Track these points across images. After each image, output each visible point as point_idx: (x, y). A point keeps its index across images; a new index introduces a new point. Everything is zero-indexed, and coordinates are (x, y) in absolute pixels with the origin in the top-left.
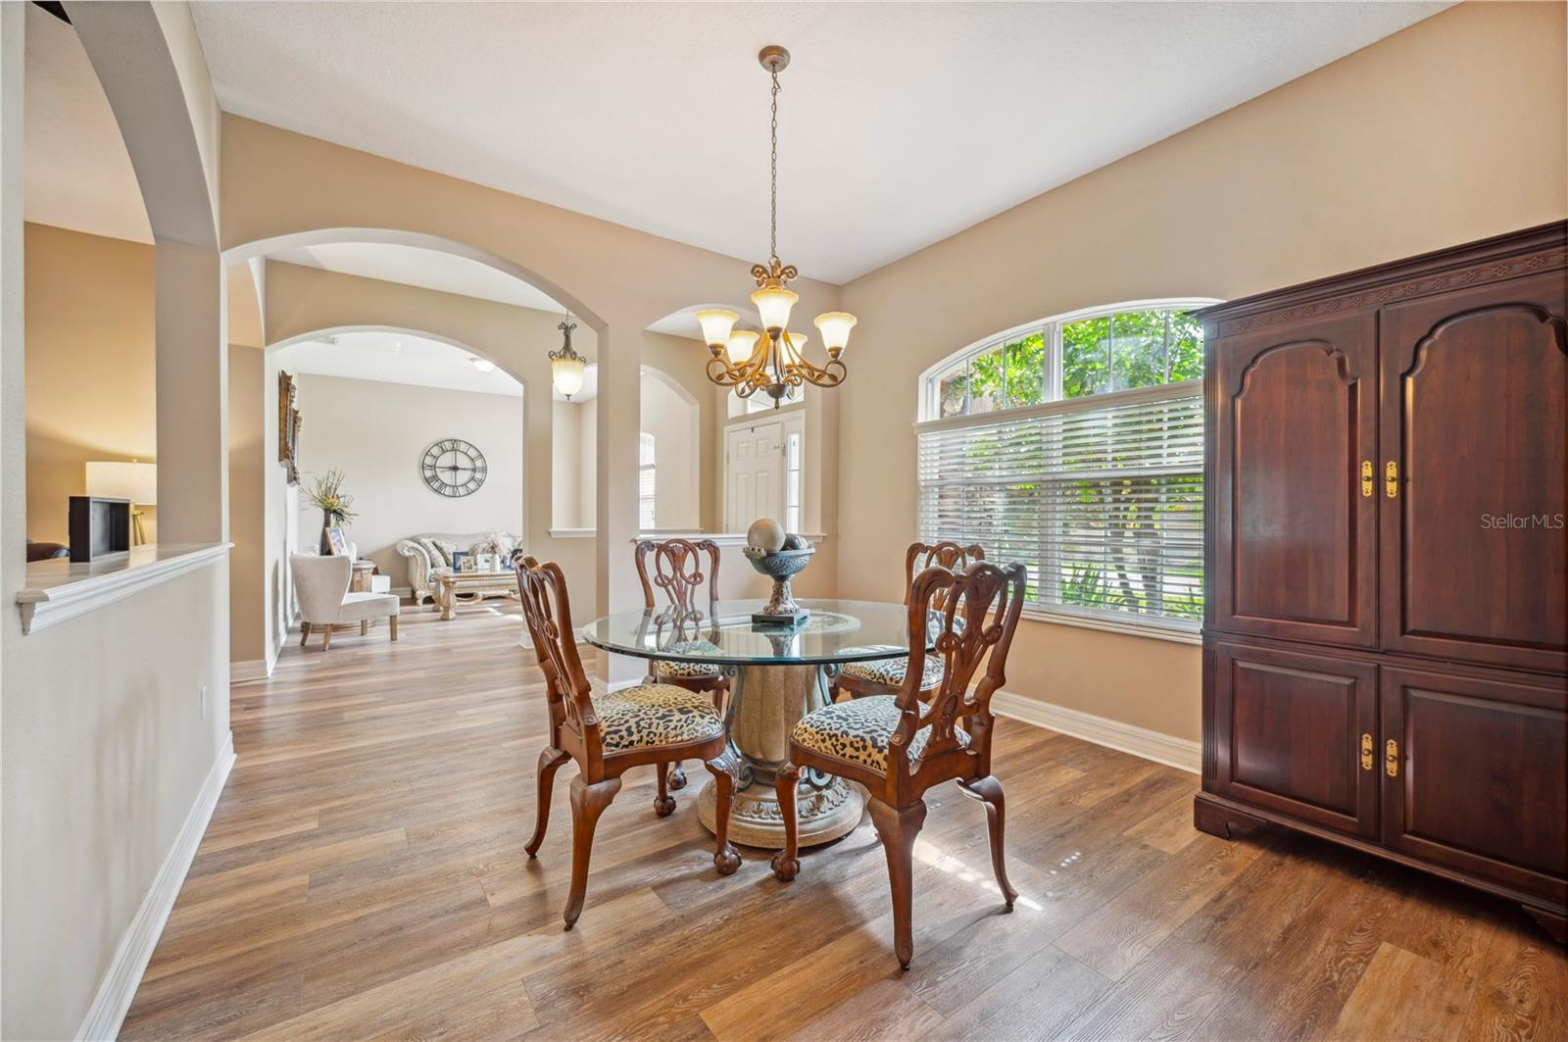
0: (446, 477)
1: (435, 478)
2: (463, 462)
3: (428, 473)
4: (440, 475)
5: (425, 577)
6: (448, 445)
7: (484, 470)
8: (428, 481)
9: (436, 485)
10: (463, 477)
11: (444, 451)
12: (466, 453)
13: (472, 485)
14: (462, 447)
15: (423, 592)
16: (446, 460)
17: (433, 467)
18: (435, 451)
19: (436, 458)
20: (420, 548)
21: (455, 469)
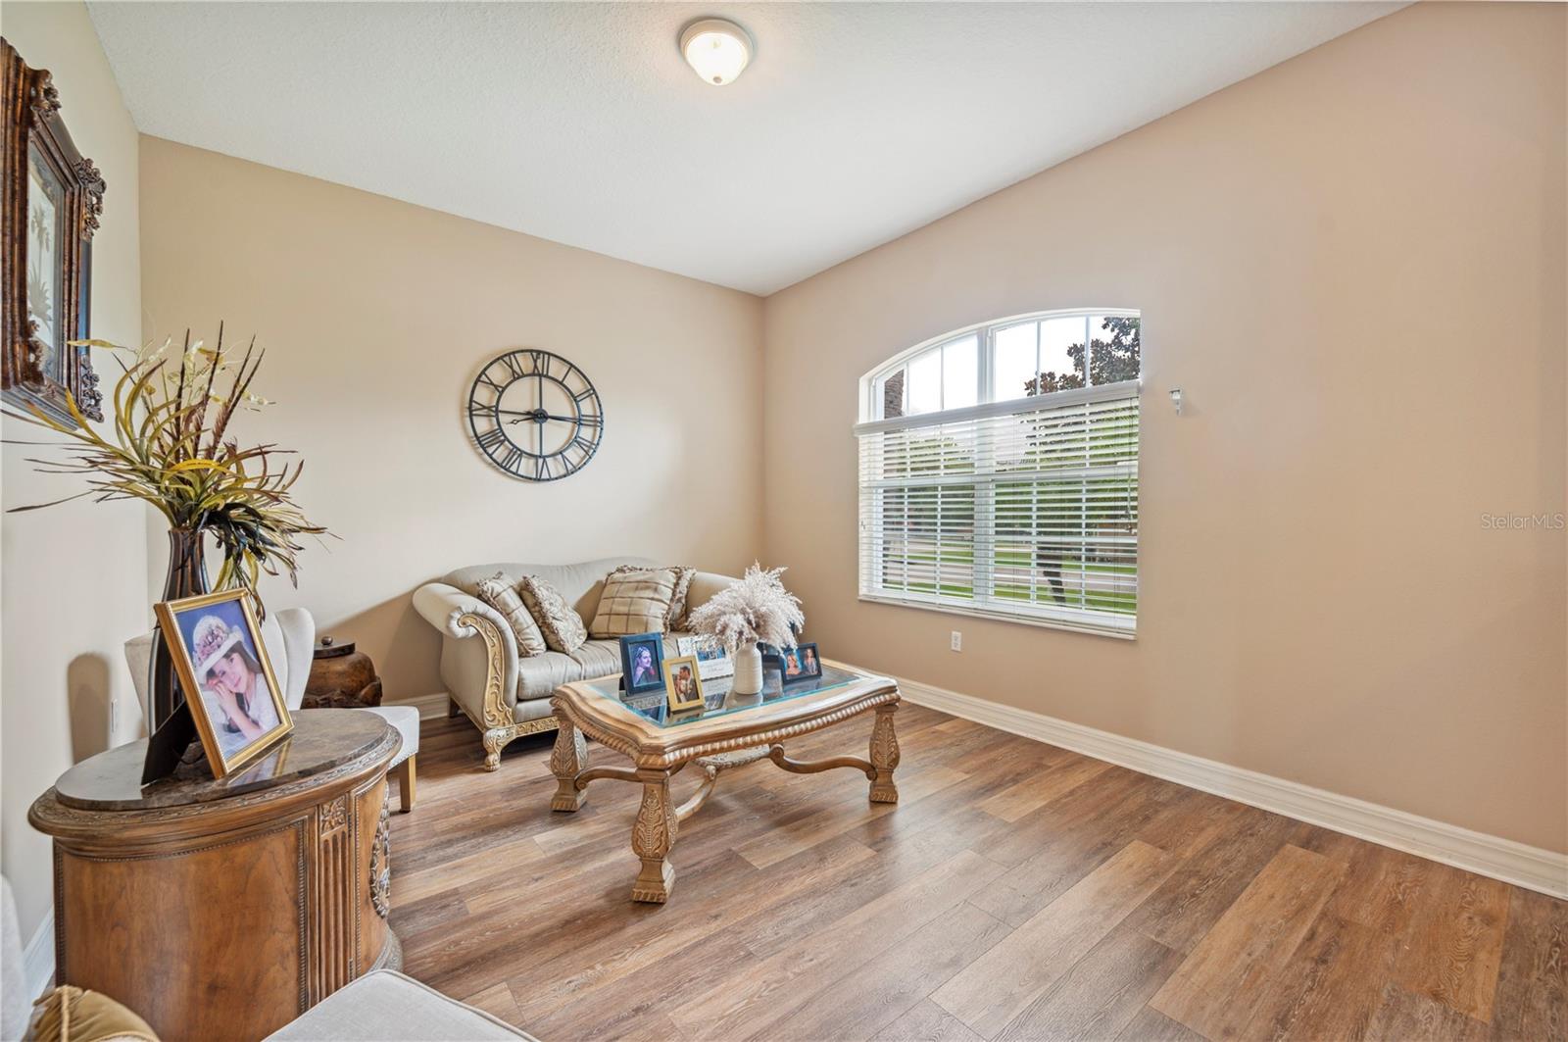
0: (521, 434)
1: (498, 436)
2: (556, 403)
3: (483, 425)
4: (508, 429)
5: (507, 690)
6: (525, 363)
7: (597, 422)
8: (482, 443)
9: (500, 453)
10: (555, 435)
11: (516, 377)
12: (561, 383)
13: (574, 455)
14: (556, 369)
15: (502, 733)
16: (520, 396)
17: (494, 411)
18: (497, 374)
19: (500, 390)
20: (493, 613)
21: (538, 416)
